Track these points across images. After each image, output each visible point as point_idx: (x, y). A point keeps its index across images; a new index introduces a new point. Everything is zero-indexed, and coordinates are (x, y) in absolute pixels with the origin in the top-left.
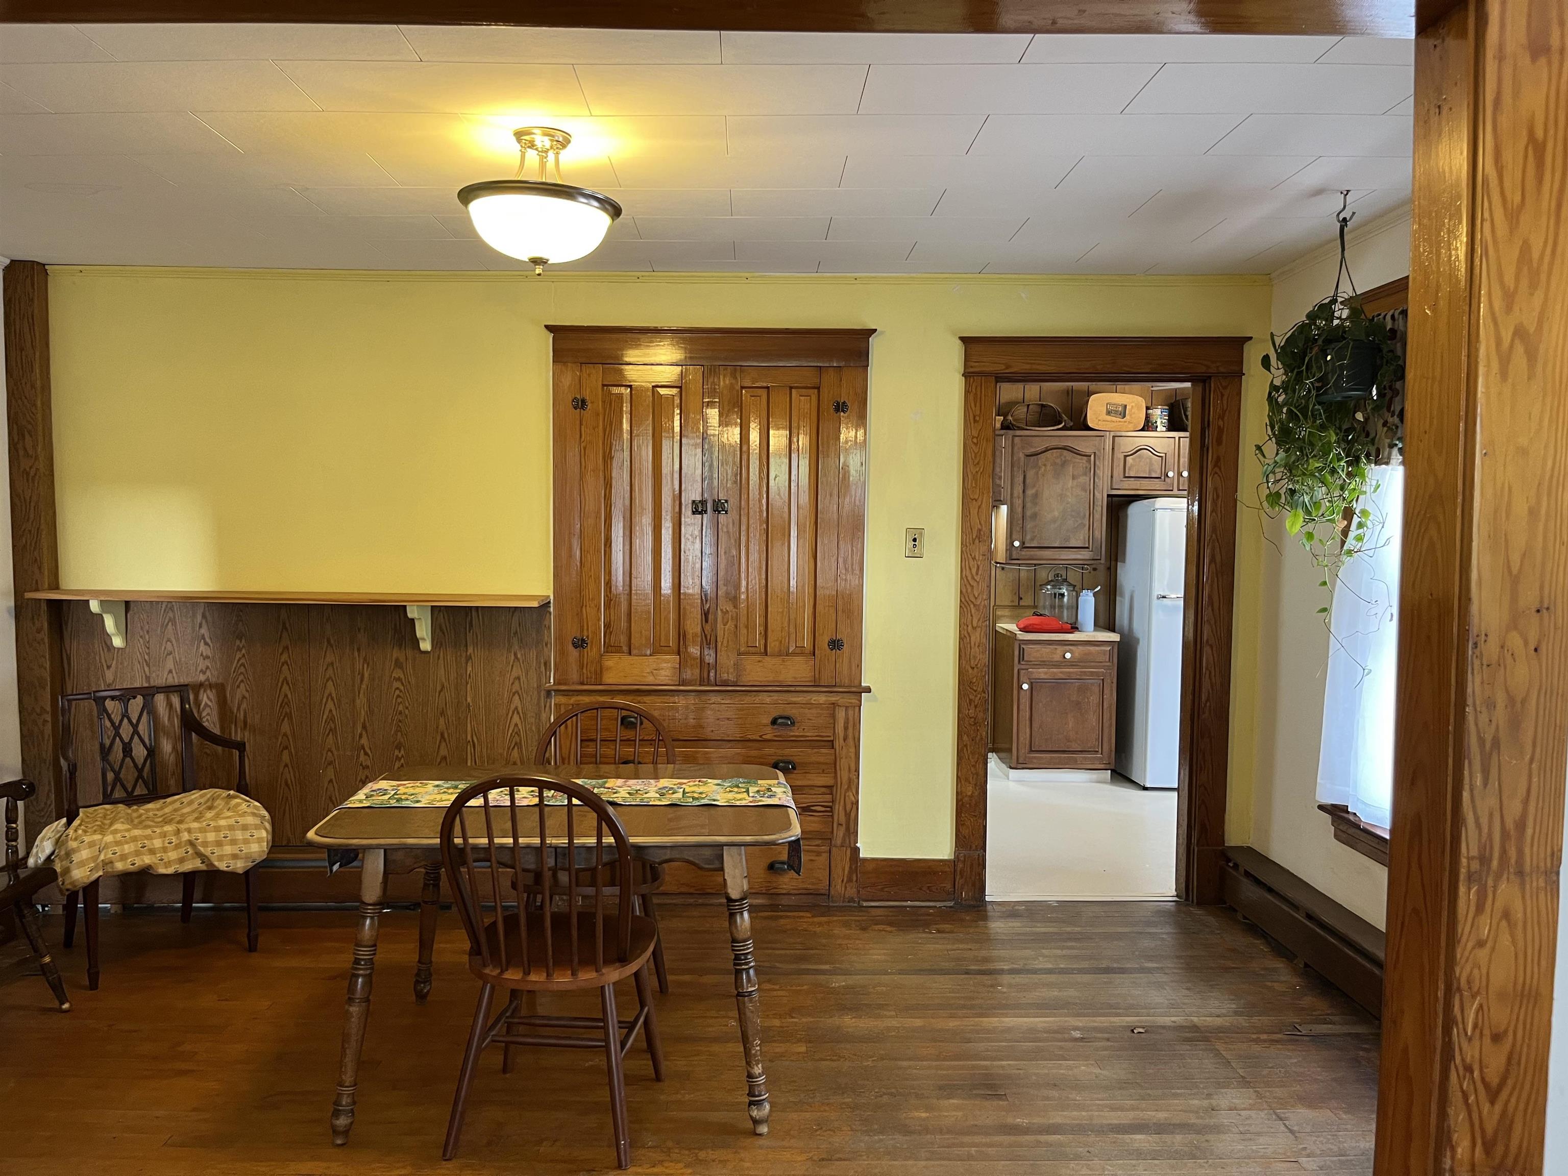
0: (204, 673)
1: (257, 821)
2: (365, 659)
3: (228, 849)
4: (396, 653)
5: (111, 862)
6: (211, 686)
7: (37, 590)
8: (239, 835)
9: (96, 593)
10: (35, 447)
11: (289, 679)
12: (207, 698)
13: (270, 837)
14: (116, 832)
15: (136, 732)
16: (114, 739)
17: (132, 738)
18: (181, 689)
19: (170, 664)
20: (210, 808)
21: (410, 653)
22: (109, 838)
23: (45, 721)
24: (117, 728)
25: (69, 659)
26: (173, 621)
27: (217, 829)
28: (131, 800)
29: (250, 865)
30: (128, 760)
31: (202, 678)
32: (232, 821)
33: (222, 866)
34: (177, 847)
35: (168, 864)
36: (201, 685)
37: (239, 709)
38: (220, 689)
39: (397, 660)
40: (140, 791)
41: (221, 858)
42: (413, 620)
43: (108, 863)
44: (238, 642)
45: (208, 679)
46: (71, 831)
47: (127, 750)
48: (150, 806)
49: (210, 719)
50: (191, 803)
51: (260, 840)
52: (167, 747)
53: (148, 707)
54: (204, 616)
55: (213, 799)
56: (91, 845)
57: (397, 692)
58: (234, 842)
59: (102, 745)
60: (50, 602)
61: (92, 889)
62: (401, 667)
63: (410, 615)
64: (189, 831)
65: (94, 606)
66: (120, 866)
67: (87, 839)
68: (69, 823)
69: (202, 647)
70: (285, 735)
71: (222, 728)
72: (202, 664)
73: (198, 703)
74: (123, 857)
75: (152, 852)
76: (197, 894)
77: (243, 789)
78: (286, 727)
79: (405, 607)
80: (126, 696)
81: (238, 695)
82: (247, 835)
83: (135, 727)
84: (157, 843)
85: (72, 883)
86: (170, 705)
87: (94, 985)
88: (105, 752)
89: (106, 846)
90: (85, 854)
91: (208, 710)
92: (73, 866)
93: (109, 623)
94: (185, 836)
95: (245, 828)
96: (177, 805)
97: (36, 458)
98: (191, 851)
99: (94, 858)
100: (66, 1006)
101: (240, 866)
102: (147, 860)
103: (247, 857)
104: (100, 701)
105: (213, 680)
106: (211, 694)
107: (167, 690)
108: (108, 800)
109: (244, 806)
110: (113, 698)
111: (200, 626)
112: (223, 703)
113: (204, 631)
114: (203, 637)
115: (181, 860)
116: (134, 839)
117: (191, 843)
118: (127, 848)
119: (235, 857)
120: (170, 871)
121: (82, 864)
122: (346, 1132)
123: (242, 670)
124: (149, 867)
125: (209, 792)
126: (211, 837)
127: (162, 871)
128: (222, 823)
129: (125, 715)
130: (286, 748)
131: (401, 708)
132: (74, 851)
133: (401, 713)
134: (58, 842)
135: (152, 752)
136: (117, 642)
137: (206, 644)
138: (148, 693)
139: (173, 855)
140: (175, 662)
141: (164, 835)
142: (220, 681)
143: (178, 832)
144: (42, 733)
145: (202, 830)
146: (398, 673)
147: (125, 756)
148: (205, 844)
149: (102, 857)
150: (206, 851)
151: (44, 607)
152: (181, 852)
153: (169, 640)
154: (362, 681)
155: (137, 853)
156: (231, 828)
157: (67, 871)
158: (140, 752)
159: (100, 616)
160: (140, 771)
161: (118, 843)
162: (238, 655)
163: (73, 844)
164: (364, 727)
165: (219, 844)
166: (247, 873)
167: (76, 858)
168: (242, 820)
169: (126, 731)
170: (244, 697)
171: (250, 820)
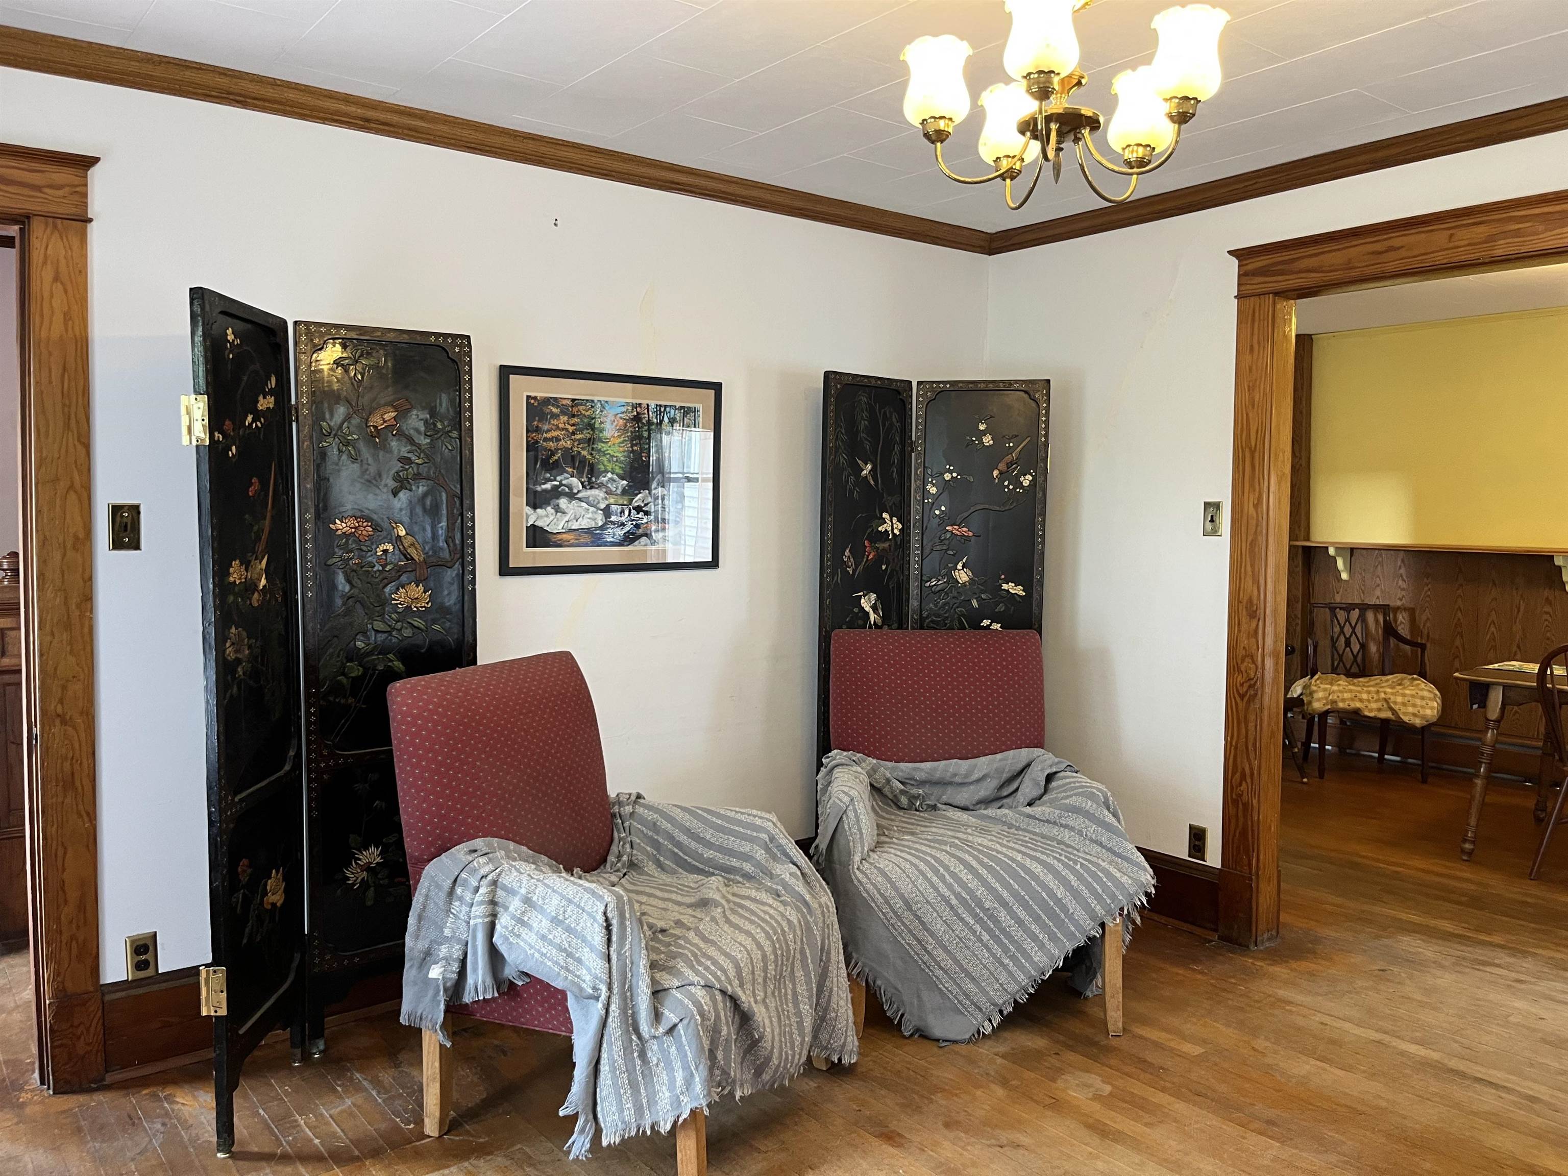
0: (1401, 600)
1: (1432, 696)
2: (1522, 596)
3: (1411, 710)
4: (1546, 593)
5: (1336, 702)
6: (1405, 609)
7: (1297, 540)
8: (1418, 702)
9: (1333, 544)
10: (1300, 451)
11: (1462, 607)
12: (1402, 618)
13: (1440, 708)
14: (1339, 685)
15: (1354, 632)
16: (1339, 635)
17: (1351, 636)
18: (1384, 609)
19: (1378, 592)
20: (1400, 685)
21: (1557, 593)
22: (1335, 688)
23: (1297, 624)
24: (1342, 628)
25: (1313, 585)
26: (1381, 563)
27: (1404, 695)
28: (1349, 674)
29: (1426, 723)
30: (1348, 649)
31: (1399, 603)
32: (1414, 693)
33: (1406, 719)
34: (1377, 701)
35: (1371, 710)
36: (1399, 608)
37: (1424, 625)
38: (1412, 611)
39: (1547, 599)
40: (1355, 669)
41: (1405, 714)
42: (1559, 568)
43: (1334, 702)
44: (1425, 580)
45: (1403, 605)
46: (1313, 681)
47: (1348, 643)
48: (1360, 679)
49: (1403, 629)
50: (1387, 681)
51: (1432, 708)
52: (1373, 648)
53: (1362, 618)
54: (1403, 561)
55: (1402, 679)
56: (1325, 690)
57: (1546, 623)
58: (1414, 705)
59: (1332, 638)
60: (1304, 547)
61: (1324, 715)
62: (1550, 604)
63: (1556, 563)
64: (1385, 693)
65: (1331, 551)
66: (1341, 705)
67: (1322, 686)
68: (1312, 678)
69: (1400, 582)
70: (1457, 647)
71: (1412, 636)
72: (1400, 594)
73: (1396, 620)
74: (1343, 700)
75: (1361, 700)
76: (1389, 748)
77: (1423, 675)
78: (1458, 642)
79: (1553, 556)
80: (1349, 608)
81: (1423, 617)
82: (1424, 703)
83: (1354, 629)
84: (1365, 696)
85: (1313, 710)
86: (1377, 621)
87: (1321, 776)
88: (1334, 642)
89: (1333, 692)
90: (1321, 694)
91: (1402, 626)
92: (1314, 700)
93: (1340, 563)
94: (1383, 695)
95: (1423, 698)
96: (1378, 681)
97: (1300, 458)
98: (1385, 706)
99: (1326, 698)
100: (1305, 780)
101: (1418, 722)
102: (1358, 705)
103: (1423, 717)
104: (1333, 610)
105: (1408, 605)
106: (1406, 615)
107: (1376, 608)
108: (1334, 671)
109: (1423, 686)
110: (1341, 609)
111: (1400, 568)
112: (1413, 621)
113: (1402, 571)
114: (1401, 576)
115: (1379, 710)
116: (1351, 691)
117: (1386, 700)
118: (1346, 695)
119: (1414, 715)
120: (1372, 715)
121: (1319, 700)
122: (1470, 853)
123: (1428, 599)
124: (1359, 709)
125: (1399, 676)
126: (1399, 699)
127: (1367, 713)
128: (1407, 692)
129: (1348, 620)
130: (1457, 657)
131: (1548, 635)
132: (1314, 692)
133: (1548, 639)
134: (1304, 688)
135: (1363, 646)
136: (1344, 576)
137: (1403, 580)
138: (1364, 608)
139: (1374, 706)
140: (1382, 592)
141: (1369, 692)
142: (1412, 606)
143: (1378, 692)
144: (1295, 630)
145: (1393, 694)
146: (1547, 609)
147: (1346, 647)
148: (1395, 703)
149: (1331, 697)
150: (1396, 707)
151: (1300, 551)
152: (1379, 705)
153: (1378, 576)
154: (1519, 611)
155: (1352, 700)
156: (1413, 696)
157: (1310, 703)
158: (1356, 647)
159: (1334, 558)
160: (1355, 657)
161: (1340, 691)
162: (1426, 588)
163: (1314, 688)
164: (1518, 647)
165: (1404, 704)
166: (1423, 728)
167: (1316, 696)
168: (1421, 693)
169: (1348, 630)
170: (1428, 619)
171: (1426, 694)
